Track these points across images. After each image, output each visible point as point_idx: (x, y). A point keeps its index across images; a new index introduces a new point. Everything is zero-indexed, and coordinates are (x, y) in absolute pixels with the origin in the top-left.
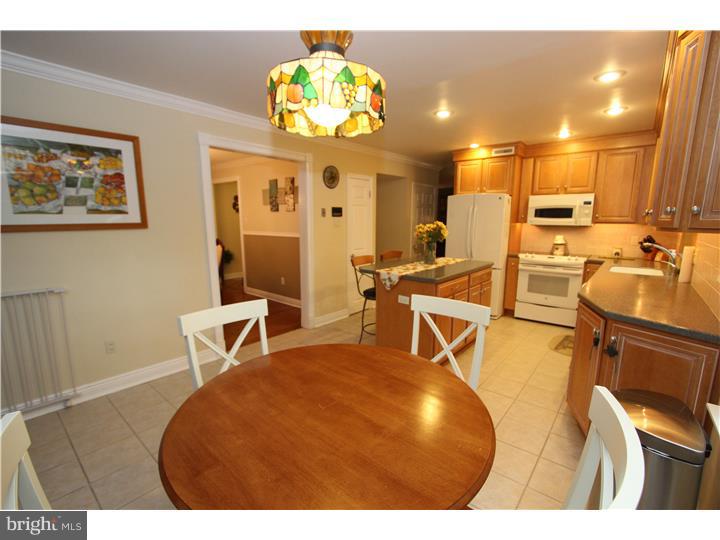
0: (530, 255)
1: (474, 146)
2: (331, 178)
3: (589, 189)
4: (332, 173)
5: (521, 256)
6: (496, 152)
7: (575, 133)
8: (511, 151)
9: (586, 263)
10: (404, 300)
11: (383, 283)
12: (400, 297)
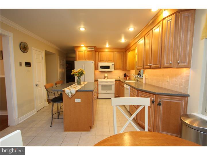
0: (101, 80)
1: (82, 45)
2: (24, 48)
3: (112, 61)
4: (25, 46)
5: (99, 80)
6: (89, 49)
7: (110, 46)
8: (93, 49)
9: (115, 81)
10: (78, 100)
11: (67, 94)
12: (76, 99)
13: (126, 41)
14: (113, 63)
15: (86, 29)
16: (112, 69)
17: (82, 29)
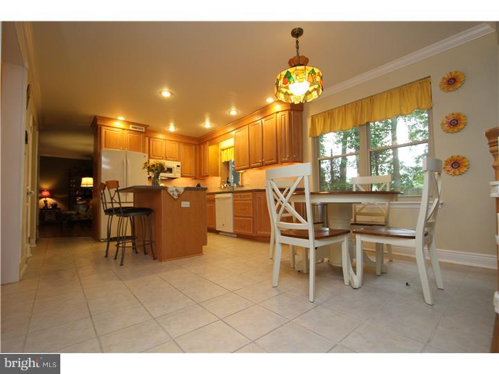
1: (120, 118)
3: (177, 159)
8: (143, 129)
10: (185, 204)
11: (172, 194)
12: (182, 203)
13: (213, 126)
14: (179, 164)
15: (172, 94)
16: (176, 173)
17: (166, 94)
